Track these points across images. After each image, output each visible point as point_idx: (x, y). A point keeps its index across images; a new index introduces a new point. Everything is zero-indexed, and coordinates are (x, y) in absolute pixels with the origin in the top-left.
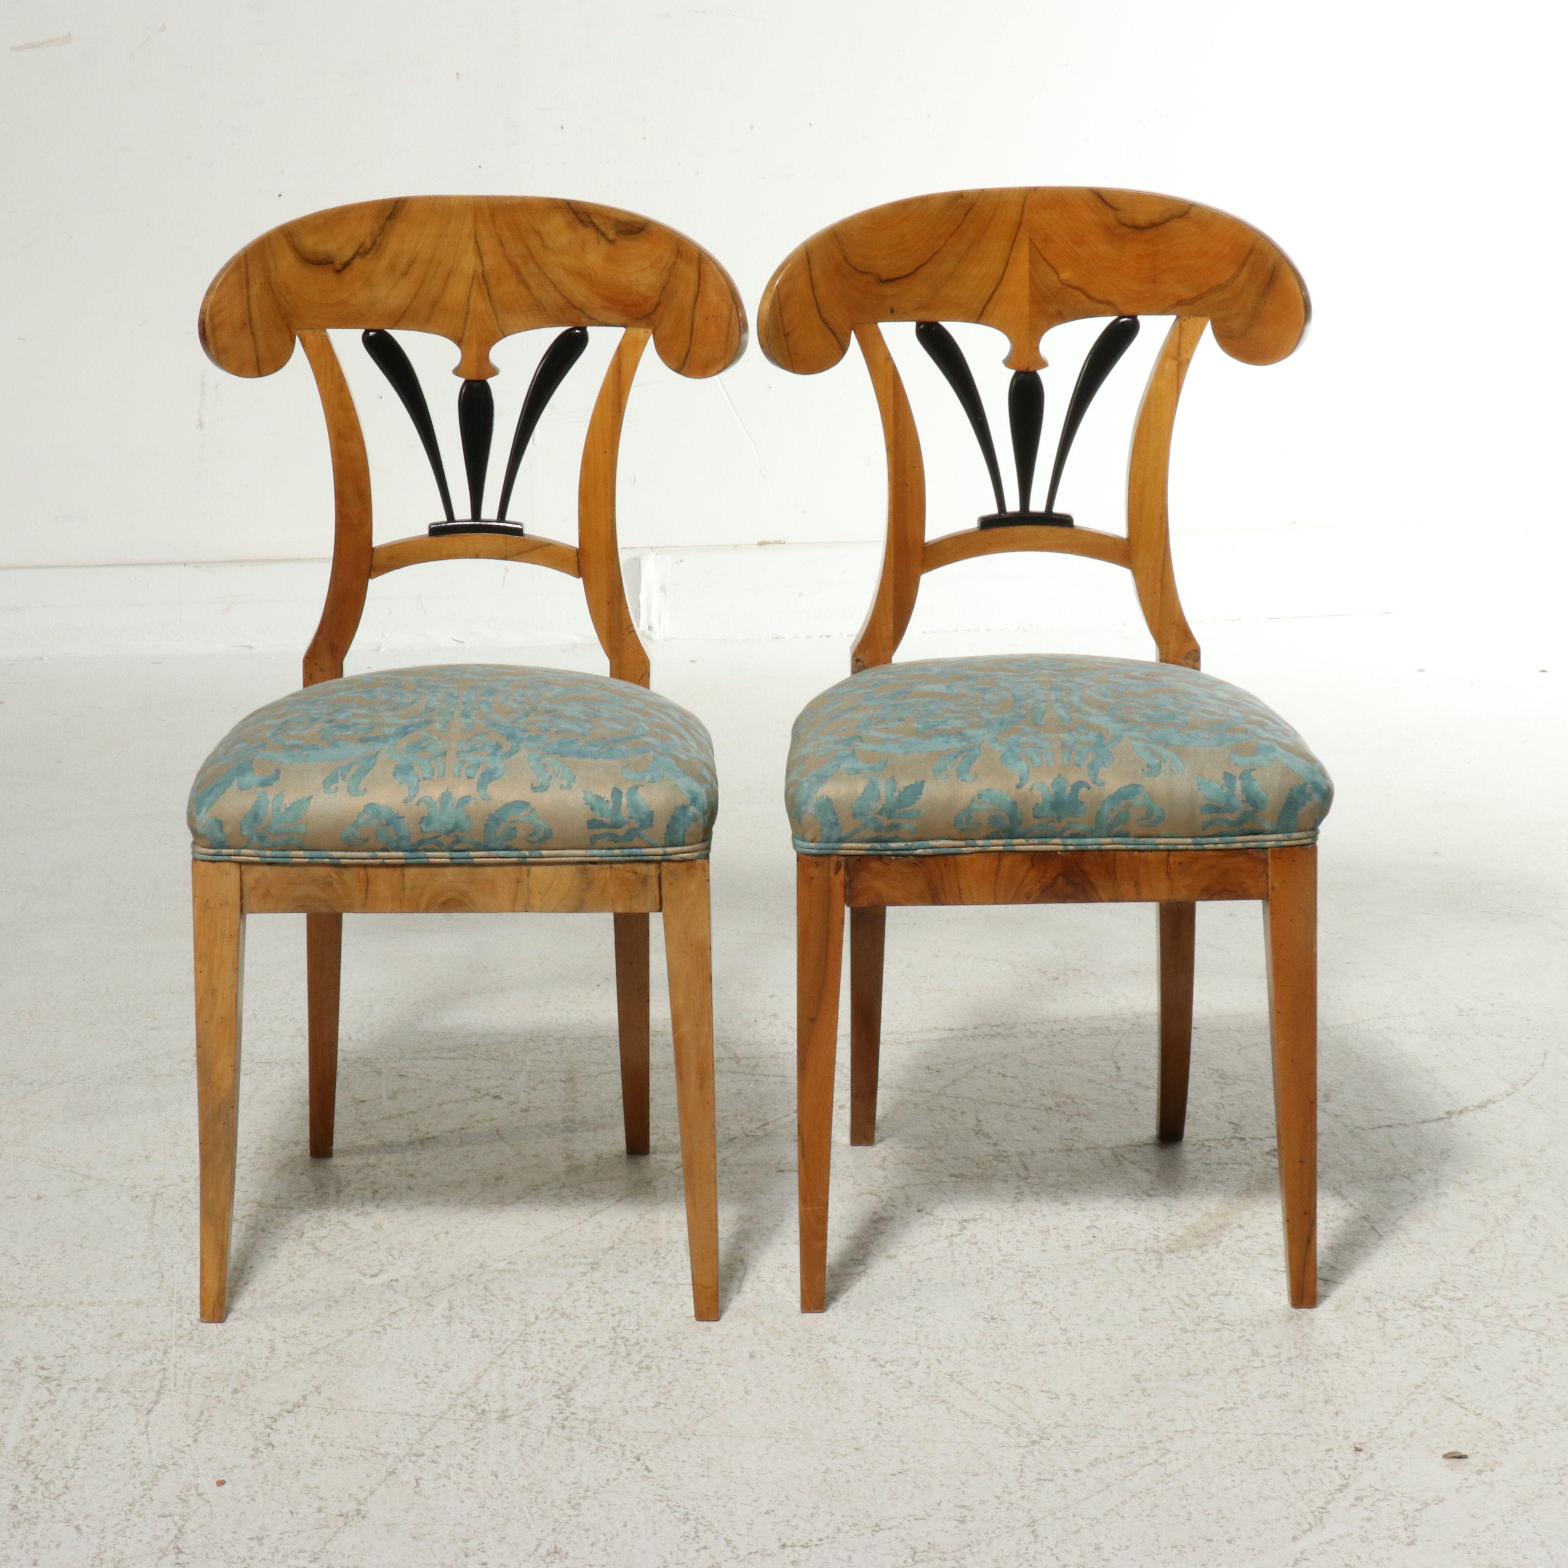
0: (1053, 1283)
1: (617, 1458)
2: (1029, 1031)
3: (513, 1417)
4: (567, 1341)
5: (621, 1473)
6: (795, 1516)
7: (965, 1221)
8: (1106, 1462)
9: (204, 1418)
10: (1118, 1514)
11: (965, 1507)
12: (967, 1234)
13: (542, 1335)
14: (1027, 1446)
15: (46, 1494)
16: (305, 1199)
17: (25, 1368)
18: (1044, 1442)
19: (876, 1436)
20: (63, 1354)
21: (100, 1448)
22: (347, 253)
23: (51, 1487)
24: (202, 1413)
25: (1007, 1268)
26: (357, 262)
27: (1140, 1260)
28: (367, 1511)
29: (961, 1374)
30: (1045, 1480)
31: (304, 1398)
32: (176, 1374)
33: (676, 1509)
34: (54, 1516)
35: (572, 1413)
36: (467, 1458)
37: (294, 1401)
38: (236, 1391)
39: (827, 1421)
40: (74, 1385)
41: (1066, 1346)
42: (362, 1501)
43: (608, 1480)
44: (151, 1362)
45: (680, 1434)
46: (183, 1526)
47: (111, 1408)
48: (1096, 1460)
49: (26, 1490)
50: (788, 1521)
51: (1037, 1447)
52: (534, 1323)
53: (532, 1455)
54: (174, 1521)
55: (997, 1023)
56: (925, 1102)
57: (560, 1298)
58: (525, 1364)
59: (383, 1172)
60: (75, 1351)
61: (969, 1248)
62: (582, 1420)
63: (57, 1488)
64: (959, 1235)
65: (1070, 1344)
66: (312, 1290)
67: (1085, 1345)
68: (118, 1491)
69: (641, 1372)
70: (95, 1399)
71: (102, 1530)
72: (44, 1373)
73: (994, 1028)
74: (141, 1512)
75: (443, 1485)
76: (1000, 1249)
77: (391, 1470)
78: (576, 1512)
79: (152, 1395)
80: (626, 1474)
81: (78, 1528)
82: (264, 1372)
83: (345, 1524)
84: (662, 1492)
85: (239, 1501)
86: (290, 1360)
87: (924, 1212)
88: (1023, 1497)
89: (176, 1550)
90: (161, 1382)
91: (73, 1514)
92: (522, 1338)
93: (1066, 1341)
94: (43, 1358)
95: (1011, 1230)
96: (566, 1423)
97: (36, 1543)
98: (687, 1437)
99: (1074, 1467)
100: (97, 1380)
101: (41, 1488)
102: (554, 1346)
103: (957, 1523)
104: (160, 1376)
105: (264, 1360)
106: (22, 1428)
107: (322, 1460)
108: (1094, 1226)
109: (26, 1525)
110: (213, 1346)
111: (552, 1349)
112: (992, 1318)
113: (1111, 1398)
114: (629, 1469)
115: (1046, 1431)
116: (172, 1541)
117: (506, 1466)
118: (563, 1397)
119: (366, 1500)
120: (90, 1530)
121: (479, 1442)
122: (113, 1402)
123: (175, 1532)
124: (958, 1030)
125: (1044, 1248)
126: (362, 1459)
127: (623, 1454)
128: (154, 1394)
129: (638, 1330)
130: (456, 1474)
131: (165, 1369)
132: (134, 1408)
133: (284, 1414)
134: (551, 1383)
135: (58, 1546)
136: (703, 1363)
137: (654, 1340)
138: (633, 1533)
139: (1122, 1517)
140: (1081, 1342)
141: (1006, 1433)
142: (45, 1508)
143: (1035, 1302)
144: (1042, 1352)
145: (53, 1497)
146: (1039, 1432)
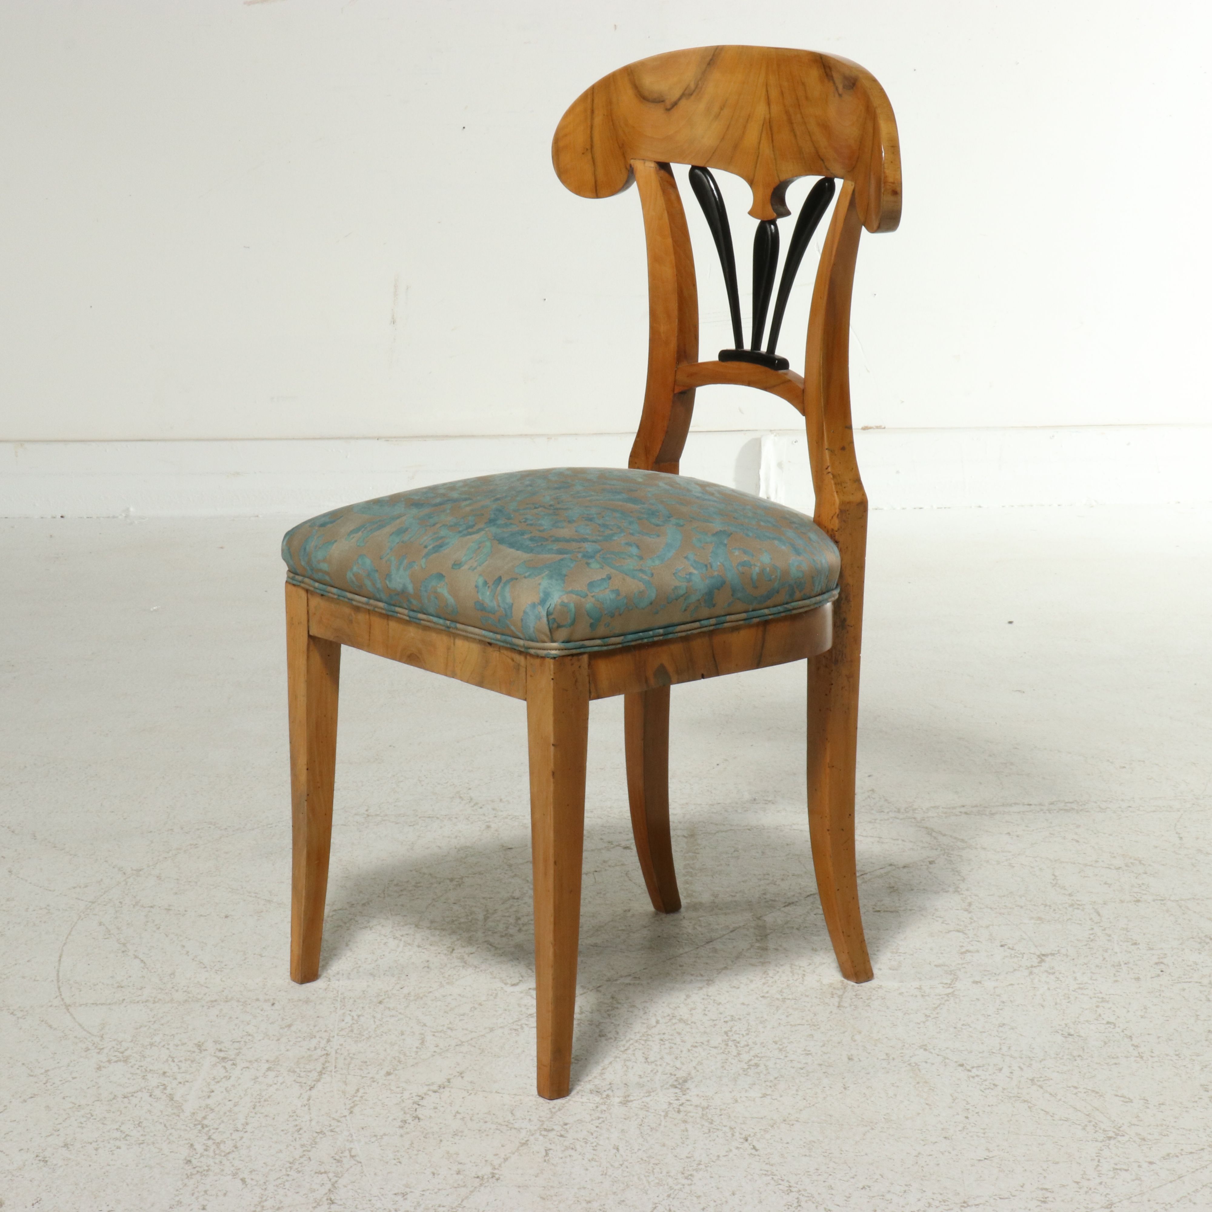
0: (1124, 1007)
1: (727, 1138)
2: (1100, 807)
3: (634, 1102)
4: (683, 1041)
5: (731, 1150)
6: (889, 1191)
7: (1044, 955)
8: (1177, 1156)
9: (360, 1094)
10: (1190, 1201)
11: (1046, 1189)
12: (1045, 966)
13: (662, 1037)
14: (1103, 1141)
15: (217, 1152)
16: (456, 923)
17: (206, 1050)
18: (1119, 1138)
19: (964, 1128)
20: (239, 1039)
21: (266, 1116)
22: (676, 94)
23: (222, 1146)
24: (358, 1090)
25: (1083, 994)
26: (683, 102)
27: (1205, 991)
28: (502, 1175)
29: (1042, 1079)
30: (1120, 1170)
31: (449, 1081)
32: (336, 1058)
33: (780, 1182)
34: (223, 1170)
35: (688, 1100)
36: (592, 1134)
37: (440, 1083)
38: (388, 1074)
39: (919, 1114)
40: (247, 1064)
41: (1138, 1059)
42: (496, 1167)
43: (718, 1156)
44: (315, 1049)
45: (785, 1121)
46: (336, 1182)
47: (279, 1084)
48: (1168, 1155)
49: (199, 1148)
50: (883, 1196)
51: (1112, 1142)
52: (655, 1026)
53: (650, 1133)
54: (328, 1177)
55: (1071, 800)
56: (1007, 860)
57: (679, 1007)
58: (646, 1059)
59: (525, 903)
60: (250, 1038)
61: (1047, 977)
62: (696, 1106)
63: (227, 1147)
64: (1038, 966)
65: (1142, 1057)
66: (460, 995)
67: (1156, 1059)
68: (281, 1151)
69: (750, 1068)
70: (265, 1076)
71: (265, 1183)
72: (222, 1055)
73: (1068, 805)
74: (299, 1169)
75: (570, 1156)
76: (1075, 979)
77: (523, 1141)
78: (689, 1182)
79: (314, 1075)
80: (735, 1151)
81: (243, 1180)
82: (415, 1058)
83: (481, 1185)
84: (767, 1167)
85: (387, 1163)
86: (436, 1049)
87: (1006, 947)
88: (1101, 1183)
89: (329, 1201)
90: (323, 1064)
91: (239, 1169)
92: (644, 1038)
93: (1138, 1055)
94: (222, 1042)
95: (1086, 964)
96: (681, 1108)
97: (206, 1192)
98: (791, 1123)
99: (1148, 1160)
100: (267, 1061)
101: (213, 1147)
102: (672, 1045)
103: (1039, 1203)
104: (322, 1059)
105: (415, 1049)
106: (200, 1098)
107: (462, 1132)
108: (1162, 963)
109: (198, 1177)
110: (370, 1037)
111: (671, 1048)
112: (1070, 1035)
113: (1181, 1103)
114: (737, 1148)
115: (1121, 1129)
116: (326, 1194)
117: (627, 1142)
118: (679, 1086)
119: (500, 1165)
120: (254, 1183)
121: (603, 1121)
122: (280, 1079)
123: (329, 1186)
124: (1035, 805)
125: (1115, 979)
126: (498, 1132)
127: (733, 1135)
128: (316, 1074)
129: (748, 1034)
130: (581, 1146)
131: (327, 1054)
132: (298, 1084)
133: (430, 1093)
134: (668, 1075)
135: (225, 1195)
136: (806, 1063)
137: (762, 1043)
138: (741, 1201)
139: (1195, 1203)
140: (1152, 1057)
141: (1084, 1129)
142: (215, 1163)
143: (1108, 1023)
144: (1116, 1064)
145: (223, 1154)
146: (1115, 1130)
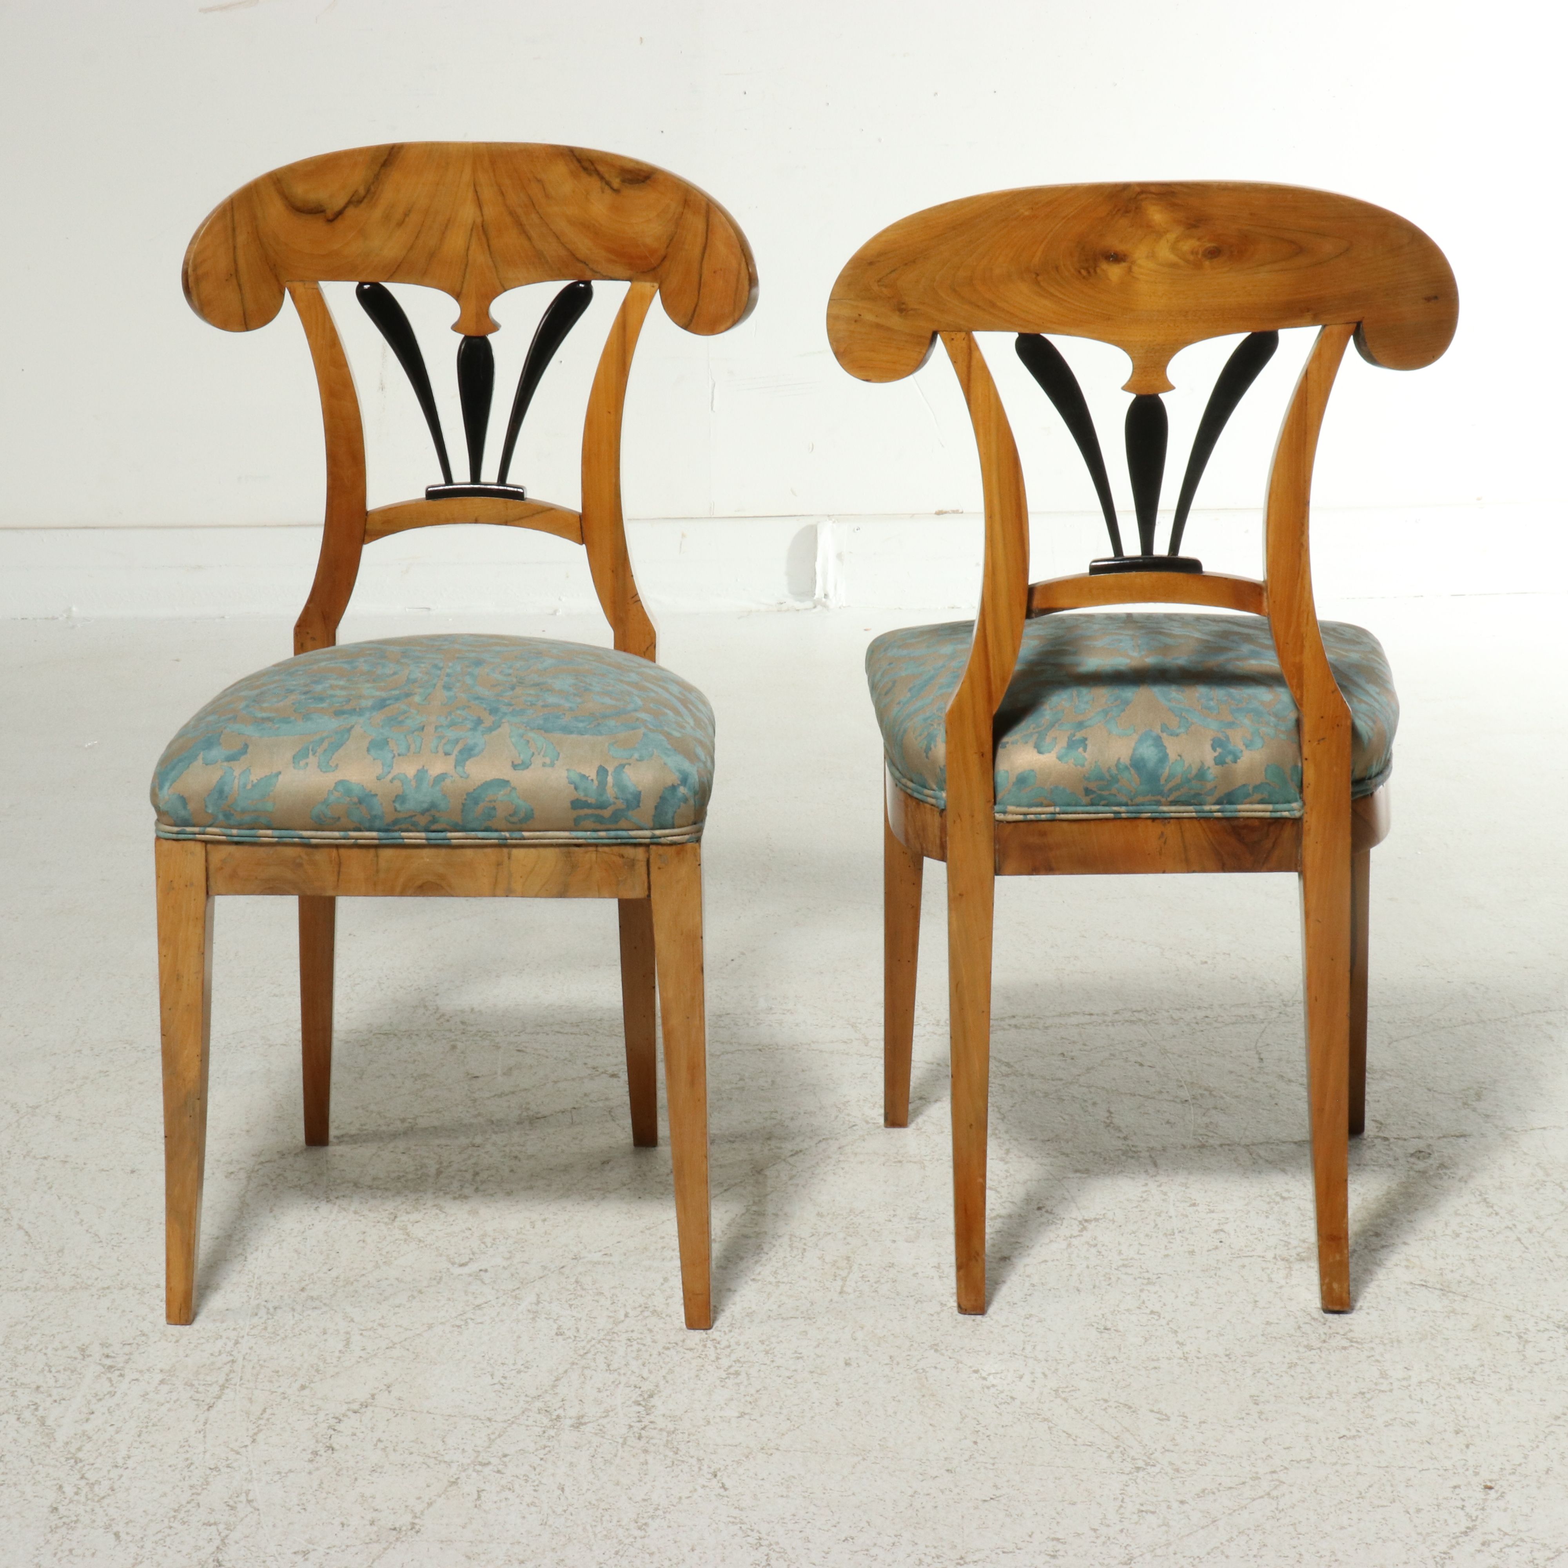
0: (1173, 1292)
1: (693, 1473)
2: (1172, 1018)
3: (589, 1425)
4: (654, 1342)
5: (695, 1490)
6: (875, 1544)
7: (1086, 1221)
8: (1214, 1493)
9: (266, 1416)
10: (1223, 1552)
11: (1058, 1540)
12: (1087, 1235)
13: (630, 1335)
14: (1130, 1473)
15: (90, 1496)
16: (402, 1180)
17: (90, 1356)
18: (1150, 1469)
19: (971, 1457)
20: (131, 1341)
21: (153, 1446)
23: (96, 1488)
24: (264, 1410)
25: (1126, 1274)
27: (1268, 1268)
28: (423, 1526)
29: (1067, 1390)
30: (1146, 1512)
31: (373, 1396)
32: (244, 1366)
33: (749, 1533)
34: (94, 1521)
35: (651, 1422)
36: (535, 1469)
37: (362, 1400)
38: (303, 1387)
39: (920, 1438)
40: (136, 1375)
41: (1182, 1361)
42: (418, 1515)
43: (680, 1498)
44: (220, 1353)
45: (762, 1449)
46: (227, 1536)
47: (172, 1402)
48: (1203, 1491)
49: (69, 1490)
50: (867, 1550)
51: (1141, 1474)
52: (623, 1321)
53: (603, 1468)
54: (218, 1530)
55: (1139, 1008)
56: (1056, 1091)
57: (653, 1294)
58: (608, 1366)
59: (487, 1153)
60: (143, 1338)
61: (1088, 1250)
62: (661, 1430)
63: (102, 1490)
64: (1079, 1236)
65: (1186, 1359)
66: (397, 1279)
67: (1203, 1361)
68: (165, 1495)
69: (729, 1378)
70: (157, 1391)
71: (142, 1538)
72: (108, 1362)
73: (1136, 1014)
74: (185, 1520)
75: (506, 1499)
76: (1120, 1253)
77: (452, 1480)
78: (642, 1533)
79: (216, 1389)
80: (700, 1491)
81: (117, 1535)
82: (336, 1366)
83: (397, 1539)
84: (736, 1513)
85: (289, 1510)
86: (362, 1354)
87: (1044, 1210)
88: (1122, 1531)
89: (216, 1563)
90: (227, 1375)
91: (114, 1519)
92: (609, 1337)
93: (1182, 1356)
94: (110, 1345)
95: (1134, 1233)
96: (643, 1432)
97: (71, 1551)
98: (770, 1452)
99: (1180, 1498)
100: (161, 1371)
101: (86, 1489)
102: (641, 1346)
103: (1048, 1558)
104: (227, 1368)
105: (337, 1354)
106: (76, 1422)
107: (382, 1467)
108: (1222, 1230)
109: (64, 1530)
110: (286, 1337)
111: (639, 1350)
112: (1106, 1329)
113: (1225, 1421)
114: (704, 1487)
115: (1152, 1457)
116: (213, 1553)
117: (575, 1479)
118: (643, 1403)
119: (422, 1513)
120: (129, 1538)
121: (550, 1452)
122: (174, 1396)
123: (217, 1542)
124: (1098, 1015)
125: (1166, 1252)
126: (424, 1466)
127: (700, 1469)
128: (217, 1388)
129: (730, 1331)
130: (520, 1486)
131: (233, 1361)
132: (195, 1402)
133: (350, 1413)
134: (632, 1388)
135: (93, 1554)
136: (795, 1370)
137: (746, 1343)
138: (700, 1558)
139: (1227, 1557)
140: (1198, 1358)
141: (1109, 1457)
142: (86, 1511)
143: (1152, 1312)
144: (1155, 1368)
145: (96, 1499)
146: (1145, 1458)
